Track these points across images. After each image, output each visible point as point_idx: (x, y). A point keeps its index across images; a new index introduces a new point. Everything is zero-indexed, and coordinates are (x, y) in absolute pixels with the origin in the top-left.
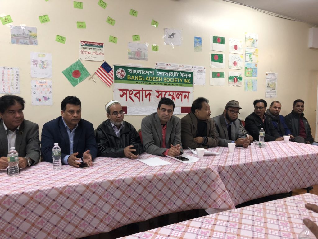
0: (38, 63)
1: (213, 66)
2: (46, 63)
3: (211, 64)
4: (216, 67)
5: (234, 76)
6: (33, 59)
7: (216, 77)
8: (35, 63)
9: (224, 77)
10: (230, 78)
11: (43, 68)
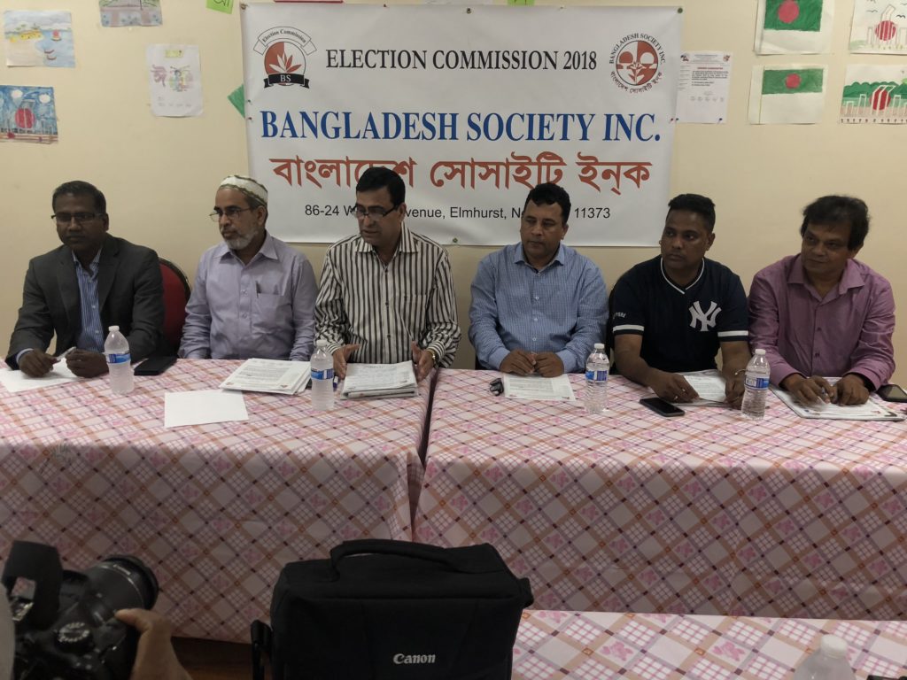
0: (165, 75)
1: (767, 48)
2: (187, 73)
3: (762, 39)
4: (782, 51)
5: (876, 84)
6: (153, 66)
7: (781, 91)
8: (159, 74)
9: (820, 91)
10: (851, 92)
11: (180, 88)
